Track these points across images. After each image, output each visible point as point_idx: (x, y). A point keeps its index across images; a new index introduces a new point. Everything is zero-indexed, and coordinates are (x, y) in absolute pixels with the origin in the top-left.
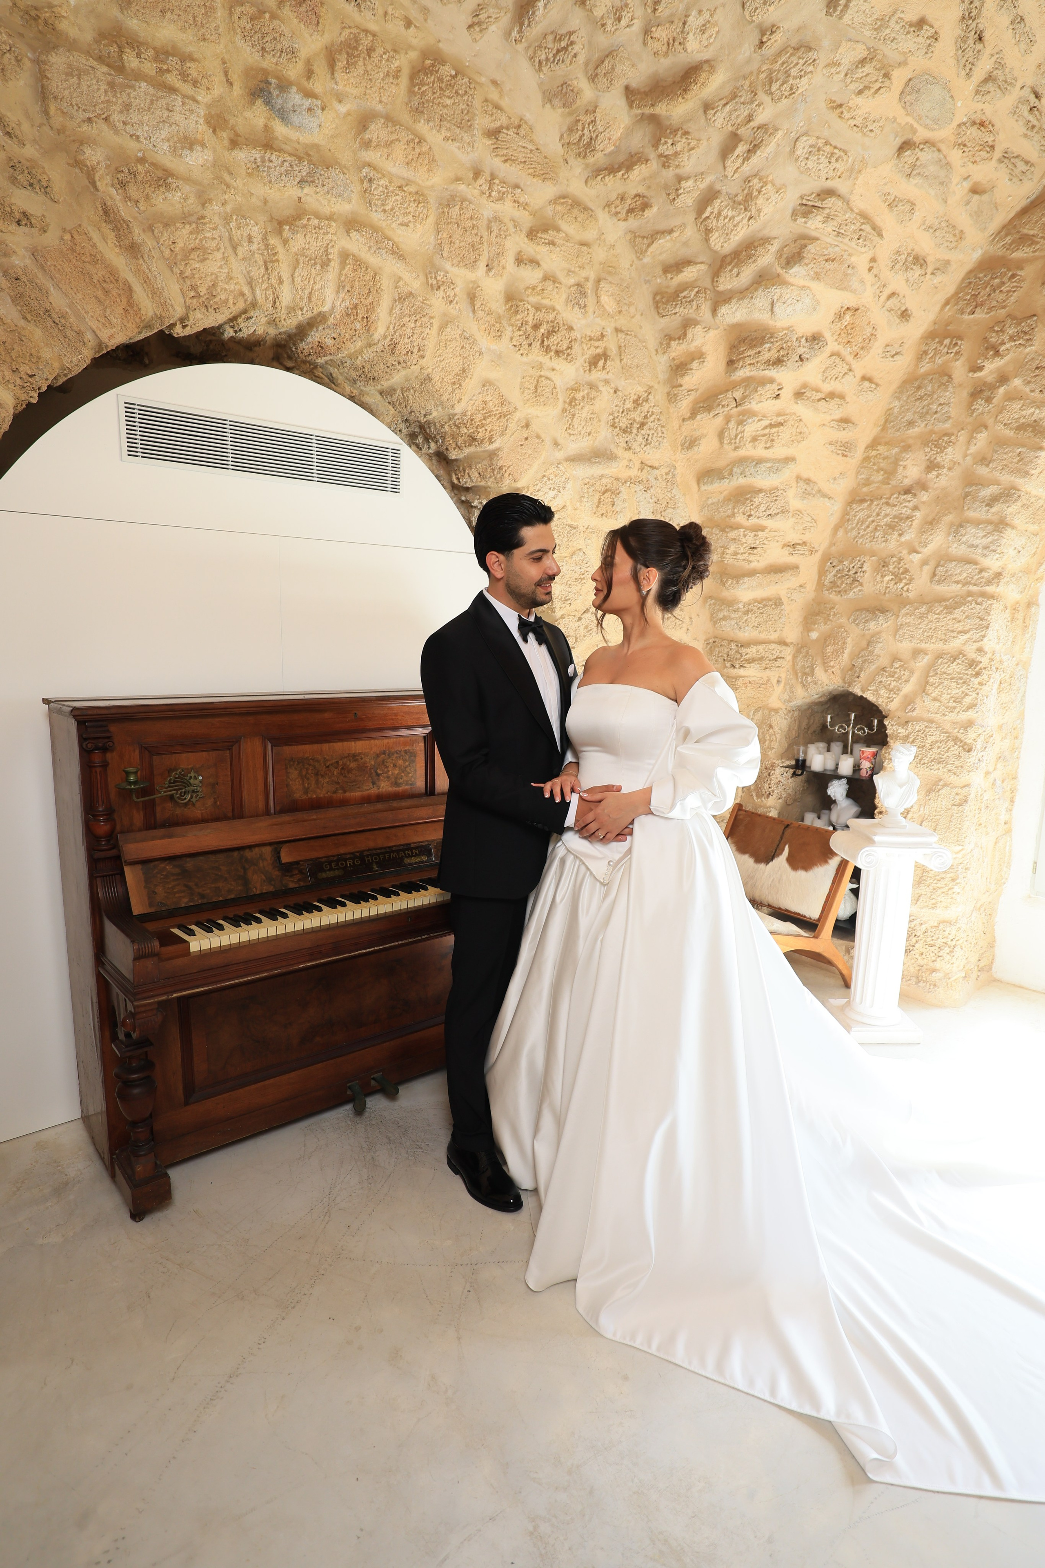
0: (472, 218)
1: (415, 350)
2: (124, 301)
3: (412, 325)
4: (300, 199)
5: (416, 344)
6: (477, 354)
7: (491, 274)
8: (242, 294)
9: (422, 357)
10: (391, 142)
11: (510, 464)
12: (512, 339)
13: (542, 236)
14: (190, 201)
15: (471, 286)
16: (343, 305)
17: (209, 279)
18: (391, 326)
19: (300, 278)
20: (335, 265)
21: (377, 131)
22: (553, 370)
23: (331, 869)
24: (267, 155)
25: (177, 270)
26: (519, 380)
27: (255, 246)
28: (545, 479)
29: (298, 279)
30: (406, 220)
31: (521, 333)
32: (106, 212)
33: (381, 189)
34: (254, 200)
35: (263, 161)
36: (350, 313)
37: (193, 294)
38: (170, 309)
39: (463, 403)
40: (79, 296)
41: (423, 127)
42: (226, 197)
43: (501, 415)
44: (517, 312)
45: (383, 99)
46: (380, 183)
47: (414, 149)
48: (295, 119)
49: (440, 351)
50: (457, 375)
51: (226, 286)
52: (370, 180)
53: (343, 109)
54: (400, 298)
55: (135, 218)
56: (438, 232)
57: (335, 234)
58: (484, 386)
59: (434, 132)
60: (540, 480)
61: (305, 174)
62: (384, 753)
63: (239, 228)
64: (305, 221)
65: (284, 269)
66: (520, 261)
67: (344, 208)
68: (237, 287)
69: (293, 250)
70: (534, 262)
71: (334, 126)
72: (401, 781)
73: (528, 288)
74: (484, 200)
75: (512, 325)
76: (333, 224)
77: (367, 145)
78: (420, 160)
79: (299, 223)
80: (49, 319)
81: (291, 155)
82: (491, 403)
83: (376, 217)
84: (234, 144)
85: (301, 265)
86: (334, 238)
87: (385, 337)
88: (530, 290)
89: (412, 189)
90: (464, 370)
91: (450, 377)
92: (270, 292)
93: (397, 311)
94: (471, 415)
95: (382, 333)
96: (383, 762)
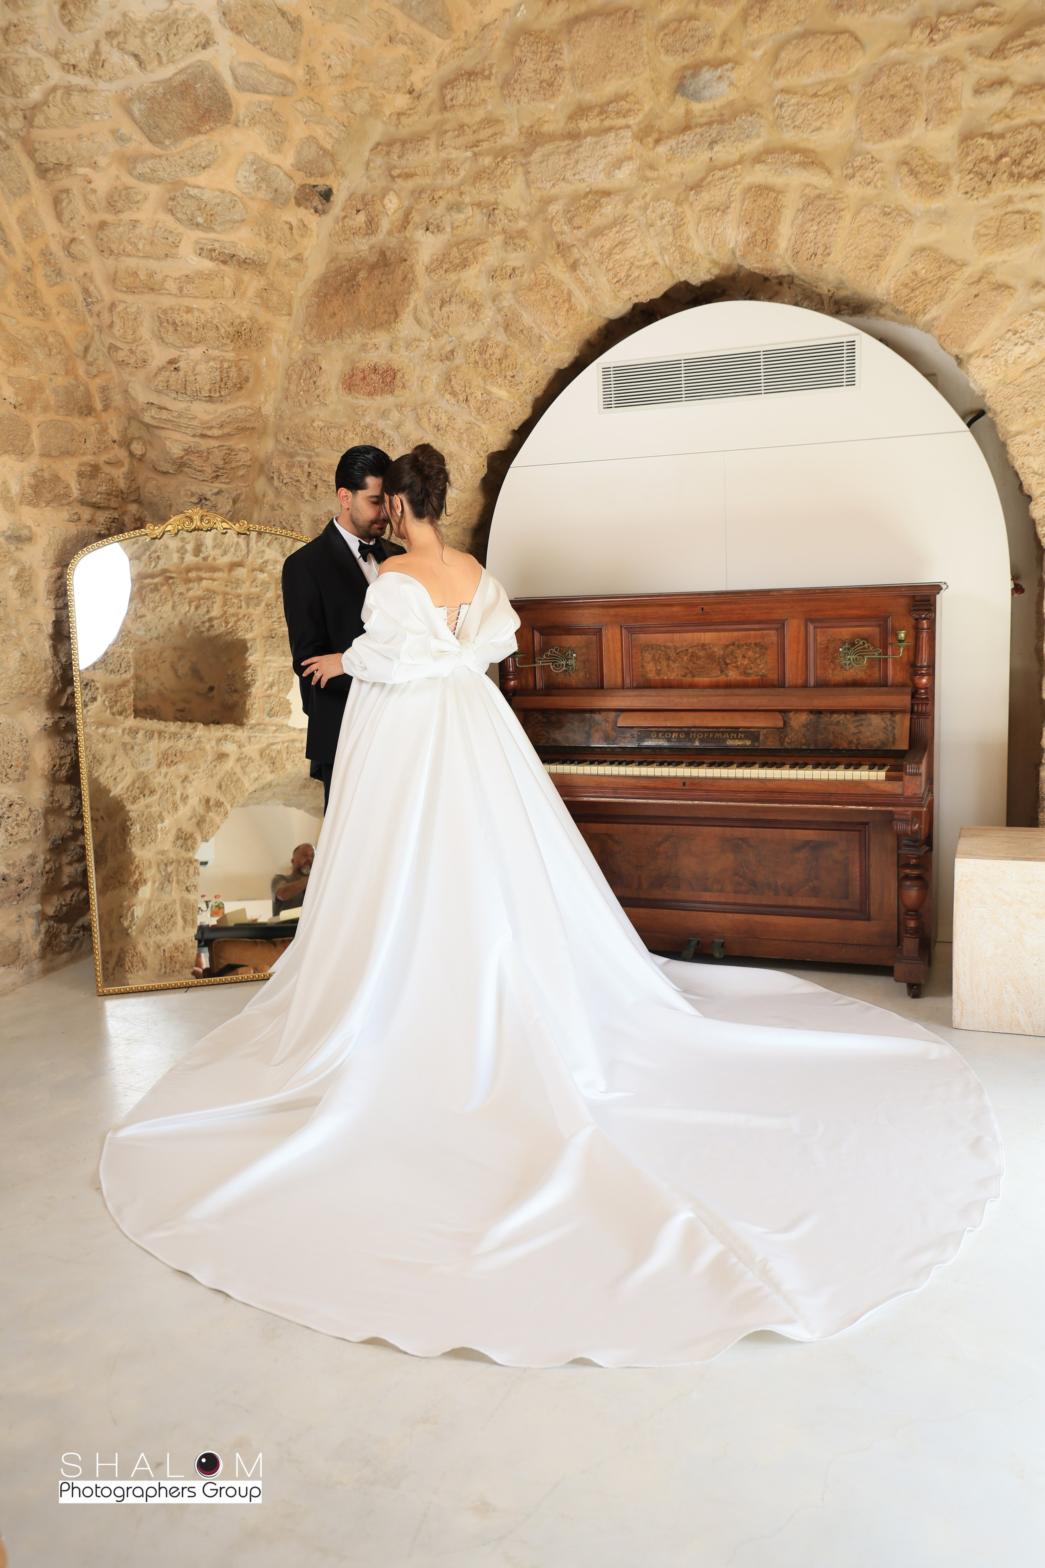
0: (902, 80)
1: (820, 252)
2: (567, 305)
3: (815, 228)
4: (711, 159)
5: (820, 245)
6: (902, 226)
7: (930, 127)
8: (655, 263)
9: (829, 254)
10: (803, 57)
11: (951, 330)
12: (959, 187)
13: (1012, 45)
14: (619, 207)
15: (903, 152)
16: (744, 237)
17: (627, 263)
18: (793, 238)
19: (703, 231)
20: (736, 206)
21: (788, 56)
22: (1030, 198)
23: (657, 737)
24: (681, 139)
25: (603, 267)
26: (973, 229)
27: (665, 221)
28: (1010, 334)
29: (702, 232)
30: (818, 124)
31: (971, 176)
32: (558, 246)
33: (790, 109)
34: (674, 179)
35: (678, 144)
36: (751, 242)
37: (616, 280)
38: (599, 298)
39: (884, 284)
40: (539, 313)
41: (845, 20)
42: (646, 190)
43: (942, 278)
44: (968, 154)
45: (800, 18)
46: (790, 103)
47: (828, 49)
48: (706, 93)
49: (851, 241)
50: (876, 256)
51: (643, 263)
52: (781, 106)
53: (758, 53)
54: (803, 207)
55: (579, 240)
56: (857, 117)
57: (740, 175)
58: (912, 256)
59: (857, 16)
60: (1001, 338)
61: (714, 135)
62: (733, 644)
63: (653, 212)
64: (709, 179)
65: (690, 229)
66: (978, 91)
67: (754, 145)
68: (651, 260)
69: (699, 208)
70: (1001, 82)
71: (749, 74)
72: (750, 671)
73: (993, 115)
74: (926, 49)
75: (961, 171)
76: (739, 167)
77: (778, 75)
78: (836, 56)
79: (704, 183)
80: (523, 337)
81: (701, 126)
82: (924, 271)
83: (790, 137)
84: (657, 142)
85: (703, 220)
86: (738, 179)
87: (787, 250)
88: (995, 118)
89: (830, 88)
90: (885, 249)
91: (867, 261)
92: (677, 254)
93: (799, 221)
94: (895, 293)
95: (784, 247)
96: (732, 653)
